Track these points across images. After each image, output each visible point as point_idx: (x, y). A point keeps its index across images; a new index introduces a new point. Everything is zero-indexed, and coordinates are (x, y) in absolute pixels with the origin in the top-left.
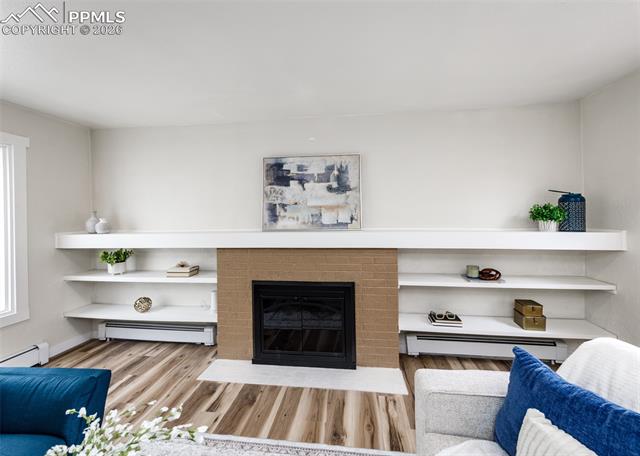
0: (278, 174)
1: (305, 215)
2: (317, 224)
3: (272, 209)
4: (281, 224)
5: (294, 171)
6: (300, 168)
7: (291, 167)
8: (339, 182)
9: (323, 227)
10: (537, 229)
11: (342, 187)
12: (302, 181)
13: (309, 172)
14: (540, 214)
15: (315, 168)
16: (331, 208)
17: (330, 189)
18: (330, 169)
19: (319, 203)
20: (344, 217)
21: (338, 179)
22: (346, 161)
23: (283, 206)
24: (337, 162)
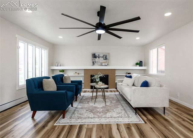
0: (94, 56)
1: (99, 64)
2: (101, 65)
3: (93, 62)
4: (95, 65)
5: (97, 56)
6: (98, 55)
7: (97, 55)
8: (105, 58)
9: (103, 66)
10: (136, 66)
11: (106, 59)
12: (99, 57)
13: (100, 56)
14: (137, 64)
15: (101, 55)
16: (104, 63)
17: (104, 59)
18: (104, 55)
19: (102, 62)
20: (106, 64)
21: (105, 57)
22: (107, 54)
23: (95, 62)
24: (105, 54)
